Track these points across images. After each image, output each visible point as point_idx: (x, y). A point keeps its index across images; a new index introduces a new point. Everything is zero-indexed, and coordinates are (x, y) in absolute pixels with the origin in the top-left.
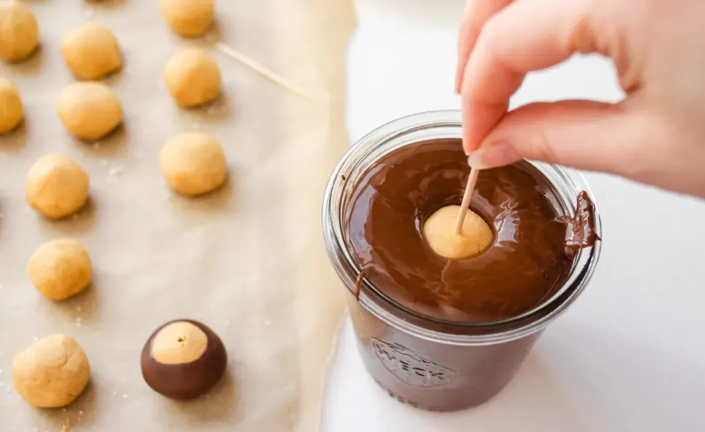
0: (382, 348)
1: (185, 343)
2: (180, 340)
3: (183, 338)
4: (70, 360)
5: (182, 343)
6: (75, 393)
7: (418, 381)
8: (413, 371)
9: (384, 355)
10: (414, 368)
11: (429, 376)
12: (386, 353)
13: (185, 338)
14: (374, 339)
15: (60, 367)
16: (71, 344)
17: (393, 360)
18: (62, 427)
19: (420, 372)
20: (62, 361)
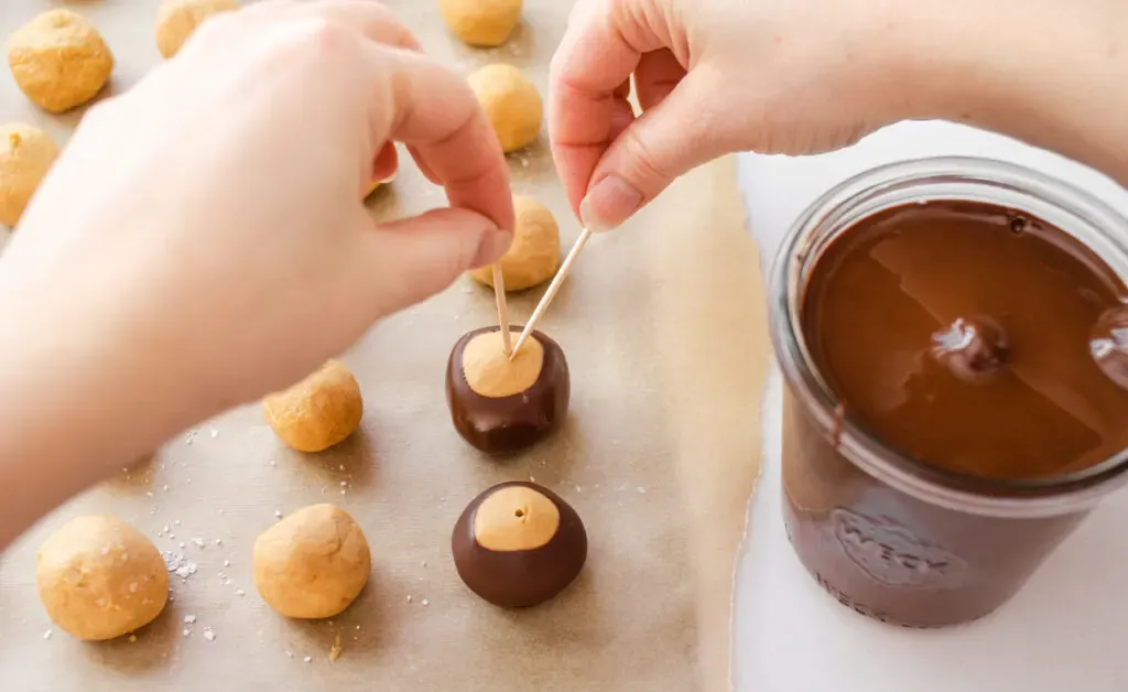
0: (852, 524)
1: (528, 518)
2: (519, 514)
3: (523, 511)
4: (346, 543)
5: (522, 518)
6: (351, 596)
7: (905, 576)
8: (899, 561)
9: (852, 536)
10: (900, 556)
11: (923, 568)
12: (857, 531)
13: (526, 510)
14: (838, 511)
15: (331, 555)
16: (343, 520)
17: (868, 543)
18: (330, 649)
19: (911, 562)
20: (335, 546)
